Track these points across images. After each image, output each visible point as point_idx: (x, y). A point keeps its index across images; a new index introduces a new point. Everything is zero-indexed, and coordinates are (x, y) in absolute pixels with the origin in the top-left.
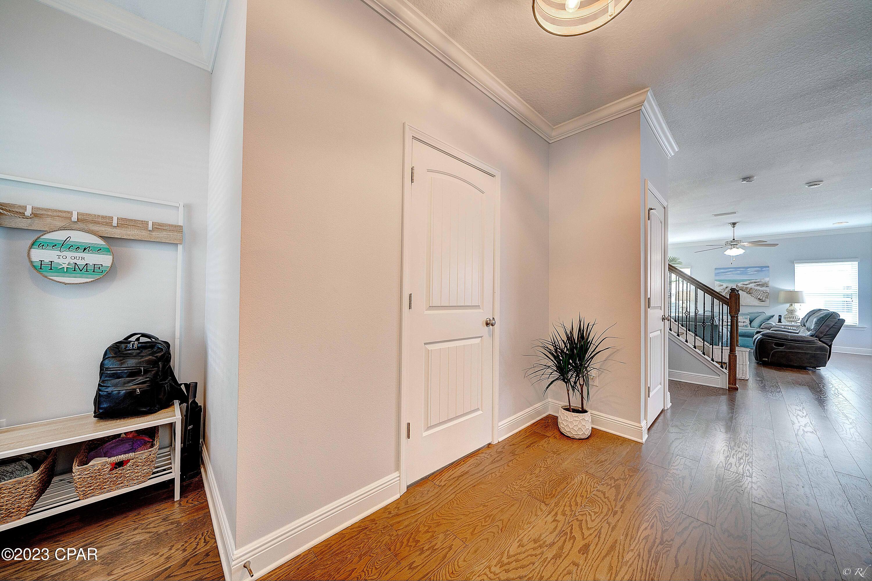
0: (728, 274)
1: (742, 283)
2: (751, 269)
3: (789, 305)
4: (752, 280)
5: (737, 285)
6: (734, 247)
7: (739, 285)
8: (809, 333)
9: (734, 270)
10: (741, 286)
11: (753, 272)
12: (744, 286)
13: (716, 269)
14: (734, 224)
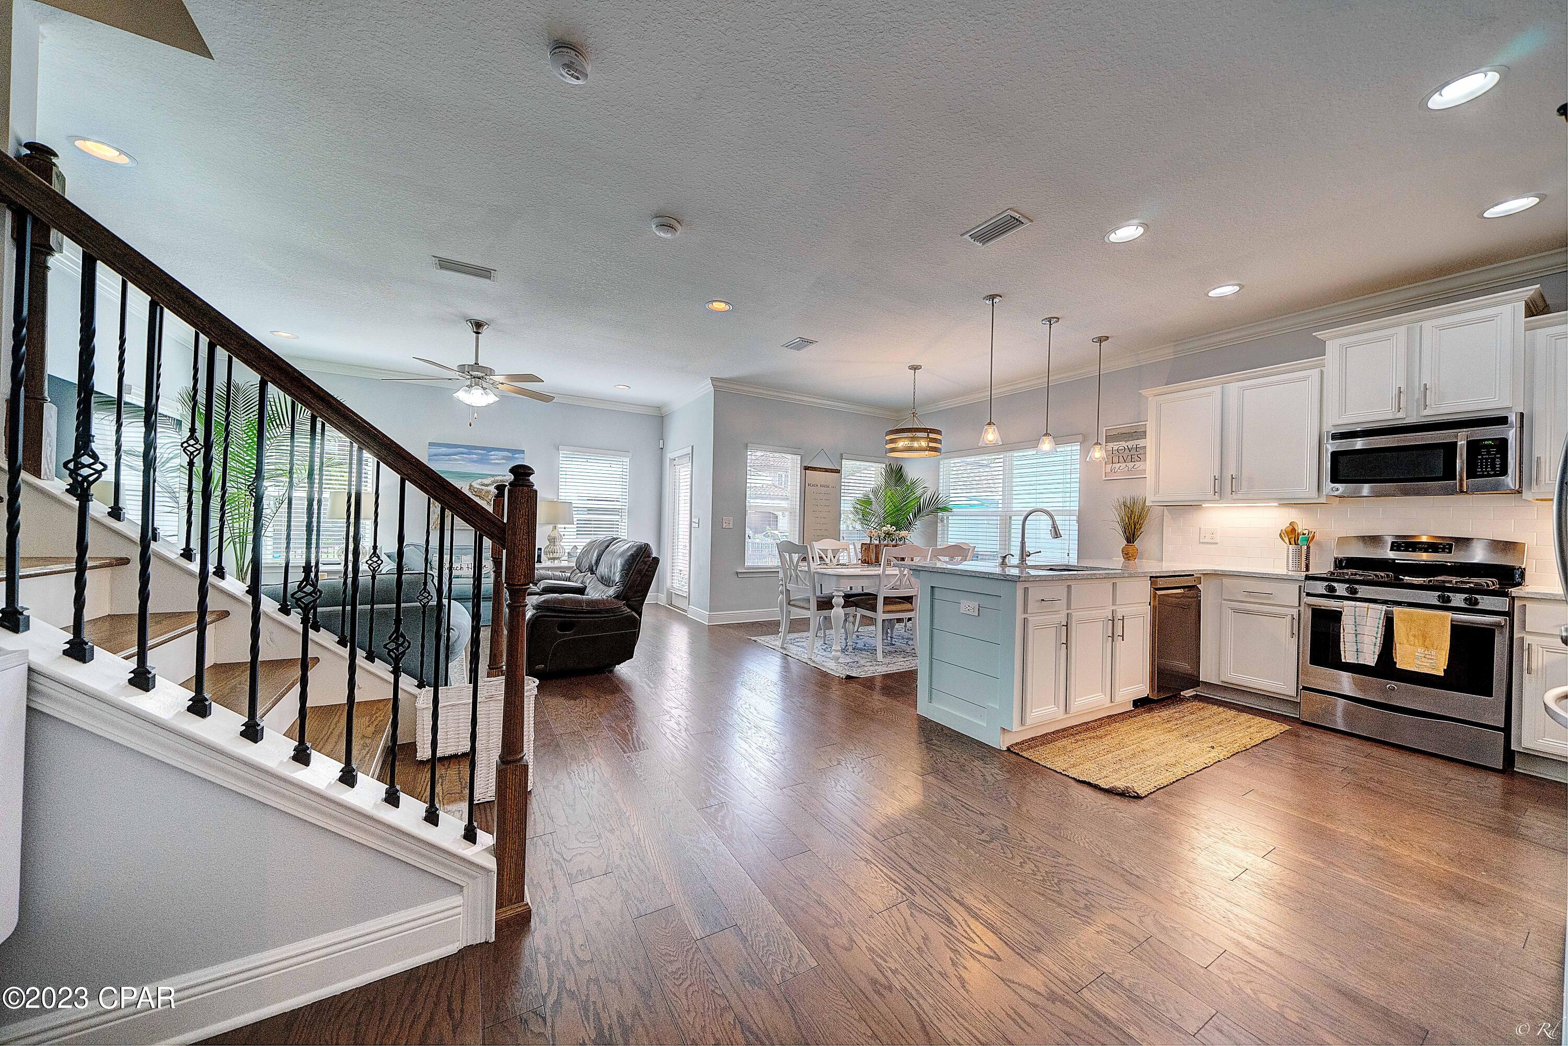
0: (455, 460)
1: (480, 481)
2: (497, 453)
3: (551, 526)
4: (497, 476)
5: (471, 486)
6: (477, 384)
7: (475, 484)
8: (611, 591)
9: (467, 451)
10: (478, 487)
11: (498, 459)
12: (483, 487)
13: (430, 444)
14: (478, 326)
